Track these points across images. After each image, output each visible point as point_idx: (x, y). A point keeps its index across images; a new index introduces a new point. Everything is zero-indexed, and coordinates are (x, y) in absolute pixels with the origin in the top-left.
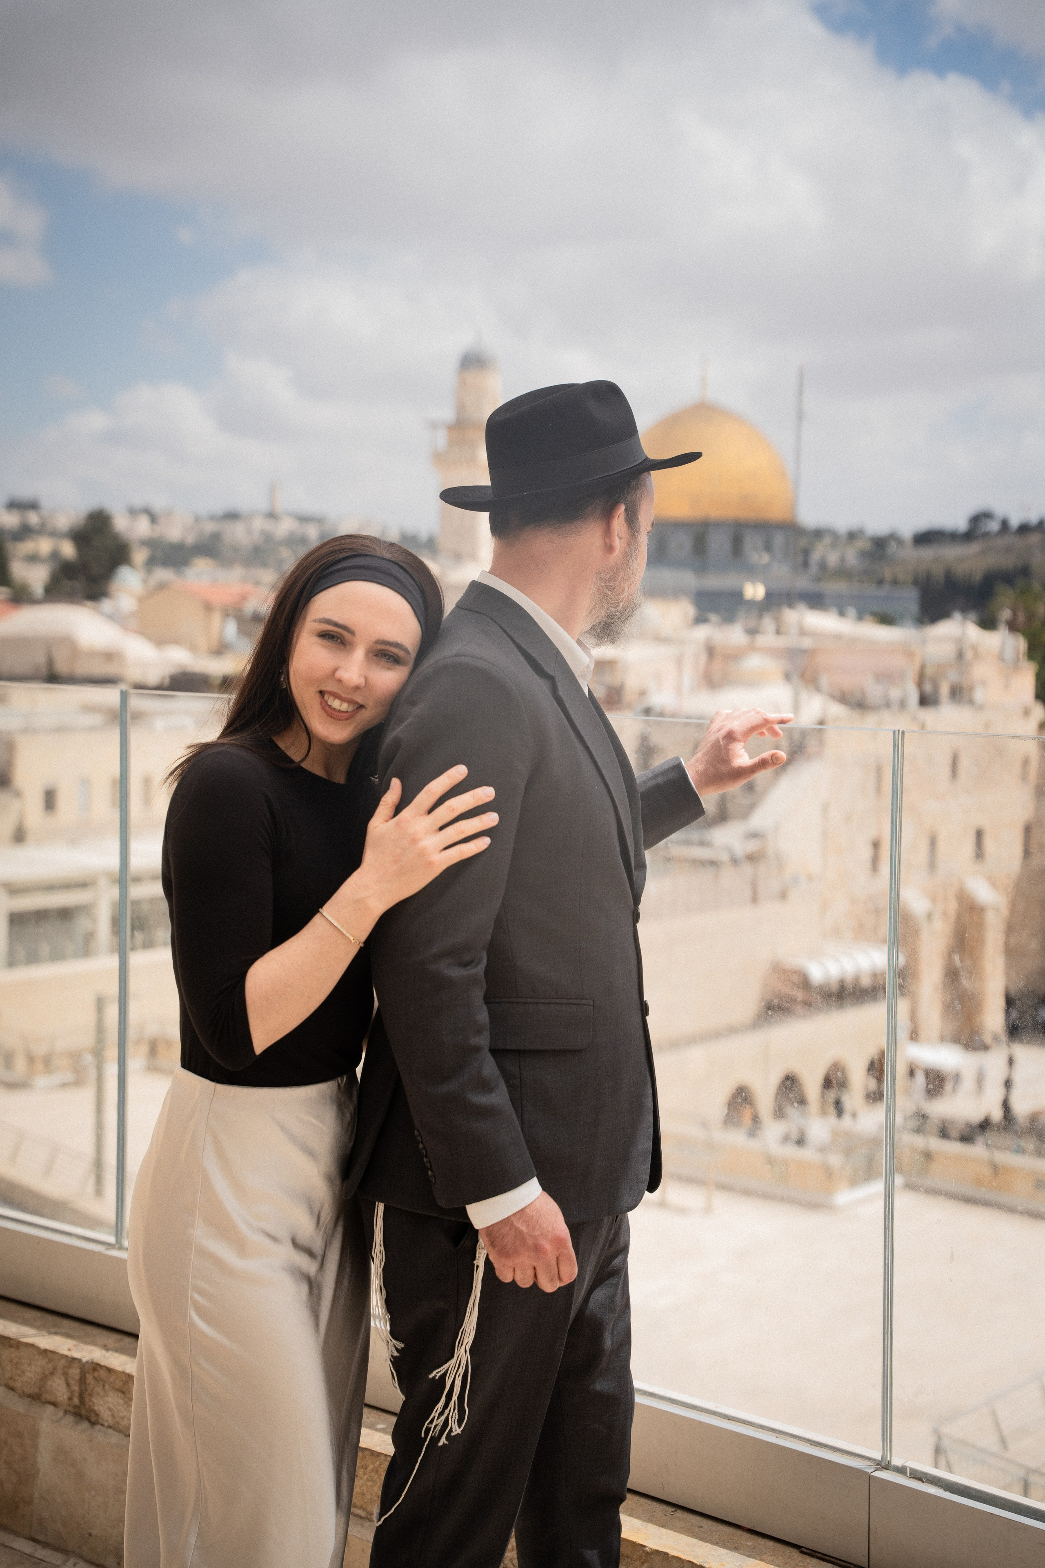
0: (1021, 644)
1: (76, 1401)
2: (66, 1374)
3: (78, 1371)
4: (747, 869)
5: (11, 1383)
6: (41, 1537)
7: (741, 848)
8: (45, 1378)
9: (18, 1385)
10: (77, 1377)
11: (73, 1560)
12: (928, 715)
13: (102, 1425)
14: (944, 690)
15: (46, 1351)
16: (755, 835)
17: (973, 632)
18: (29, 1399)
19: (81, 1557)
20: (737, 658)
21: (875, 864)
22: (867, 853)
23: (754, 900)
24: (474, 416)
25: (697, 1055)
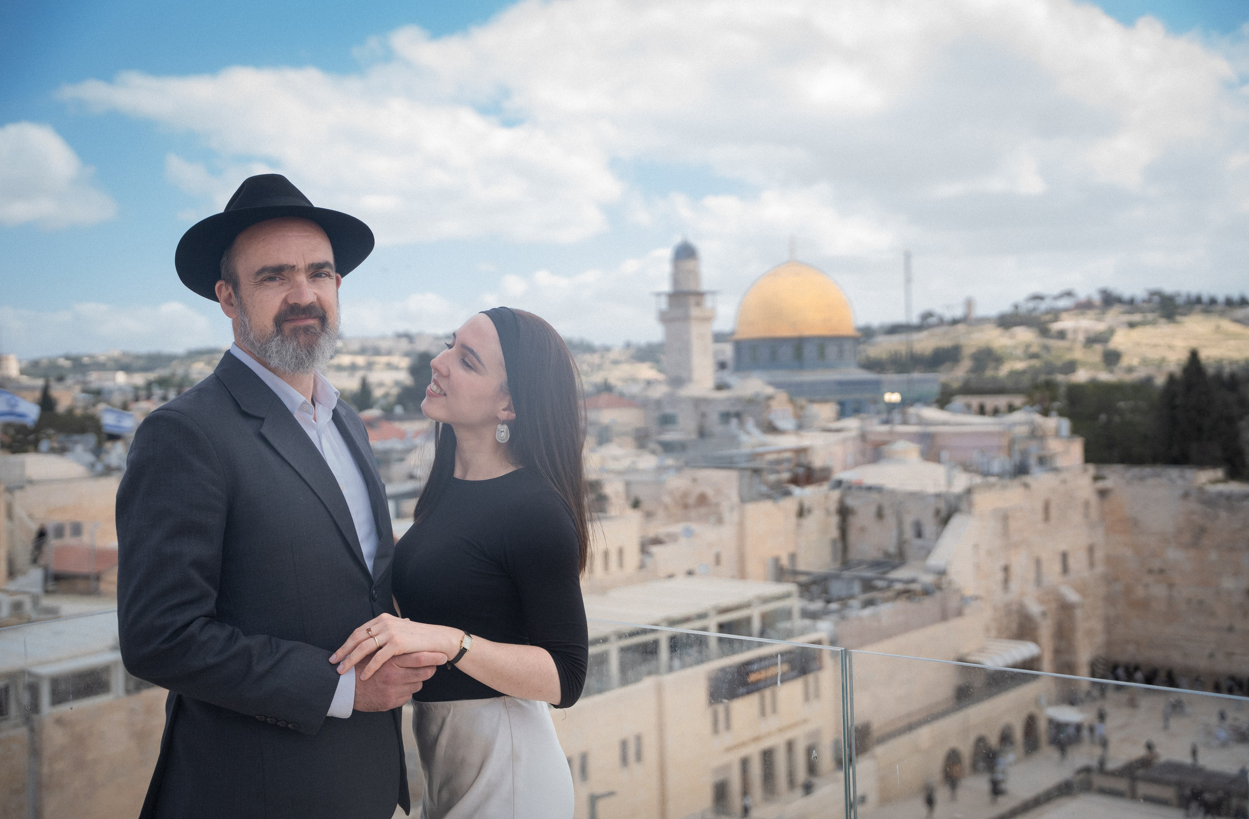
0: (1065, 424)
4: (938, 595)
7: (928, 579)
12: (1027, 479)
14: (1032, 461)
17: (1038, 418)
20: (885, 443)
21: (1006, 581)
22: (1000, 576)
23: (944, 617)
24: (685, 287)
25: (924, 734)
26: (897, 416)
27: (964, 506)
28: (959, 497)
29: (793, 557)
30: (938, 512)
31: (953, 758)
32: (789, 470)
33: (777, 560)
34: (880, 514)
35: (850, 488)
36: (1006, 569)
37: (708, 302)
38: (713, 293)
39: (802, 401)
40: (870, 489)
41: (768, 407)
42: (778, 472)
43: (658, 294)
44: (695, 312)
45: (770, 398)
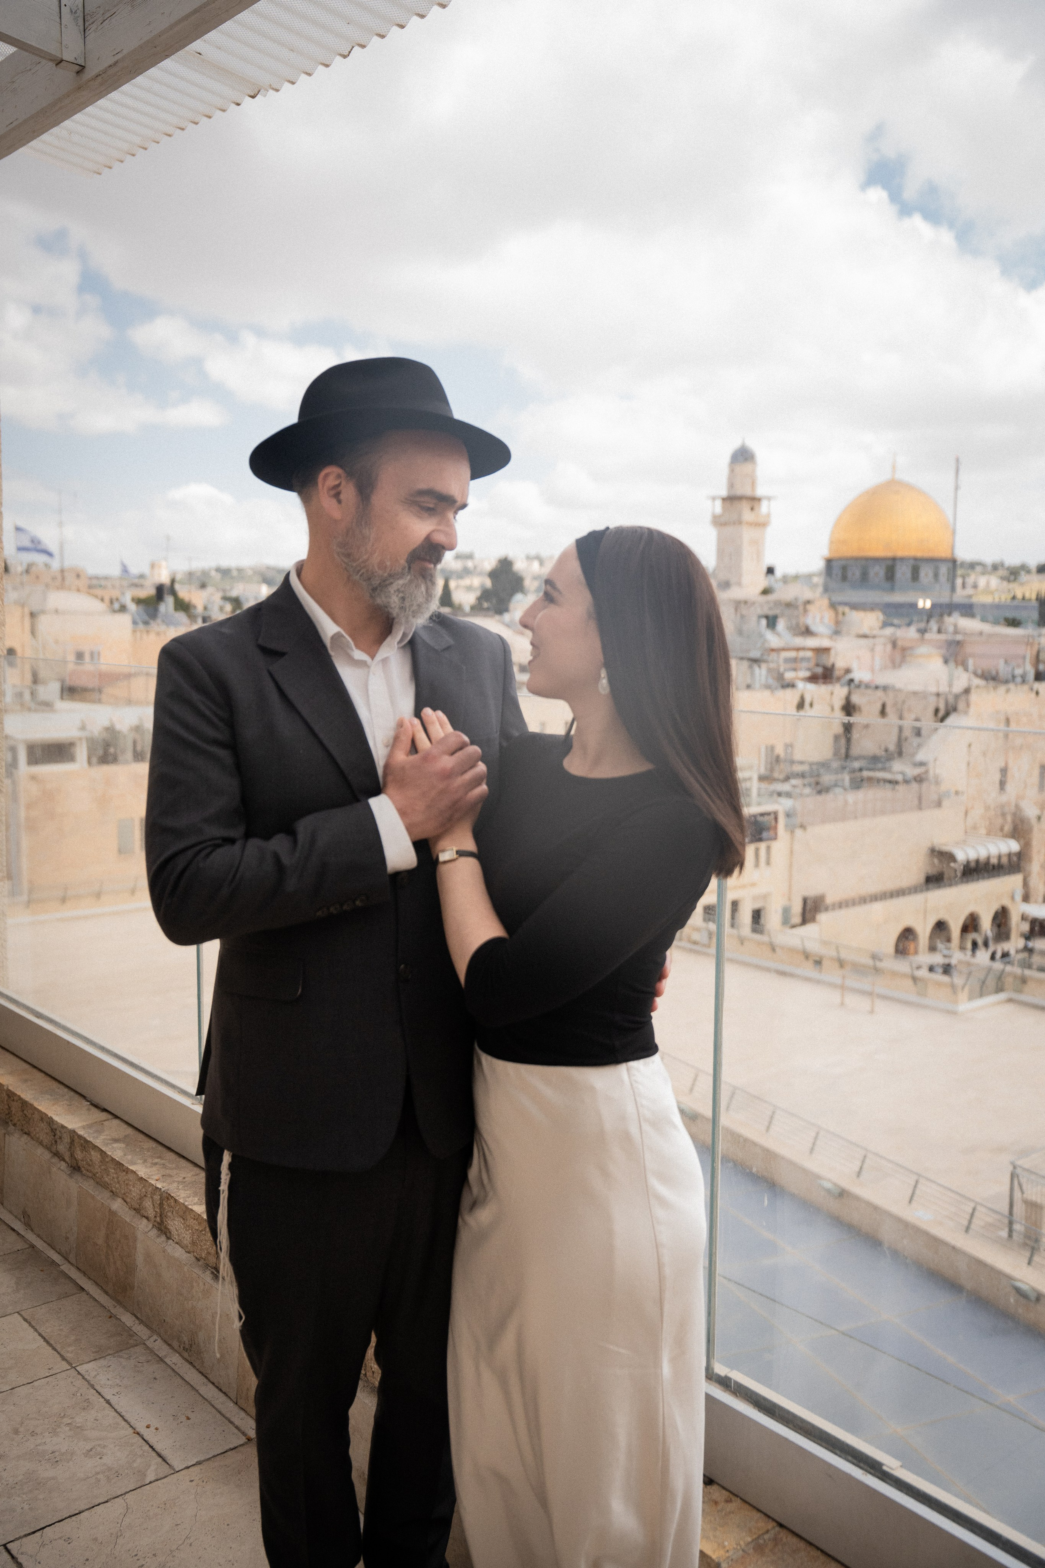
1: (158, 1219)
2: (152, 1197)
3: (159, 1197)
4: (915, 785)
5: (125, 1198)
6: (139, 1315)
7: (911, 772)
8: (141, 1199)
9: (128, 1200)
10: (158, 1202)
11: (155, 1337)
13: (173, 1241)
15: (141, 1179)
16: (922, 764)
18: (134, 1211)
19: (159, 1335)
20: (911, 648)
21: (1002, 784)
22: (997, 777)
23: (920, 807)
24: (739, 492)
25: (878, 908)
26: (933, 625)
27: (961, 705)
28: (957, 697)
29: (789, 746)
30: (937, 711)
31: (908, 934)
32: (809, 669)
33: (772, 748)
34: (883, 712)
35: (858, 686)
36: (1004, 771)
37: (764, 507)
38: (769, 499)
39: (847, 609)
40: (877, 687)
41: (805, 611)
42: (795, 670)
43: (714, 499)
44: (747, 516)
45: (808, 602)
